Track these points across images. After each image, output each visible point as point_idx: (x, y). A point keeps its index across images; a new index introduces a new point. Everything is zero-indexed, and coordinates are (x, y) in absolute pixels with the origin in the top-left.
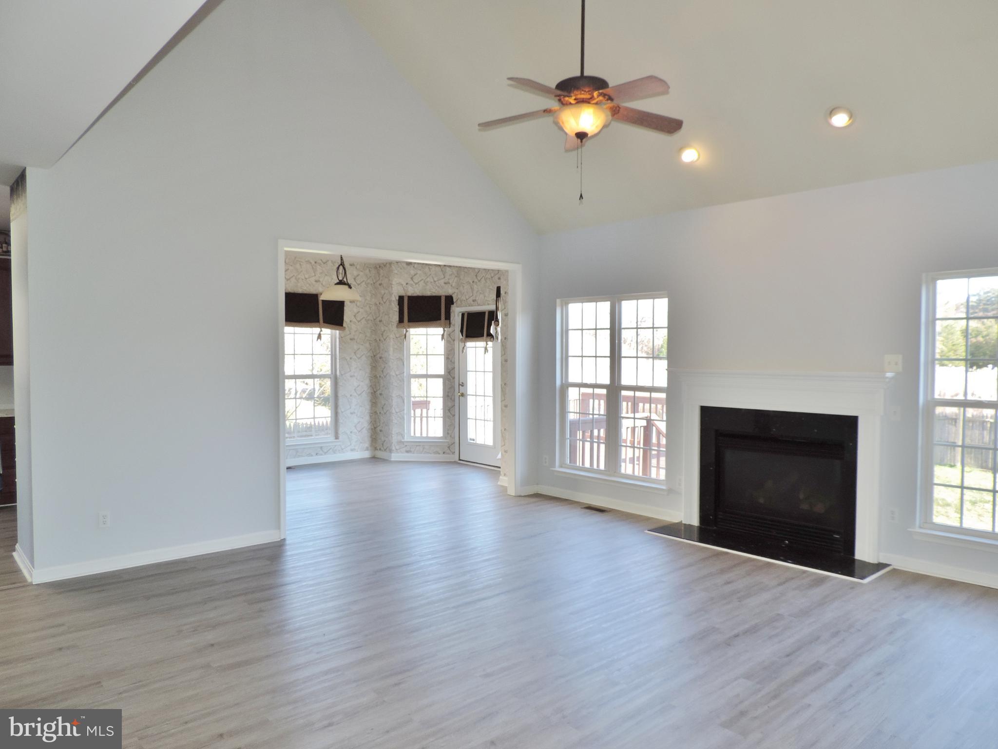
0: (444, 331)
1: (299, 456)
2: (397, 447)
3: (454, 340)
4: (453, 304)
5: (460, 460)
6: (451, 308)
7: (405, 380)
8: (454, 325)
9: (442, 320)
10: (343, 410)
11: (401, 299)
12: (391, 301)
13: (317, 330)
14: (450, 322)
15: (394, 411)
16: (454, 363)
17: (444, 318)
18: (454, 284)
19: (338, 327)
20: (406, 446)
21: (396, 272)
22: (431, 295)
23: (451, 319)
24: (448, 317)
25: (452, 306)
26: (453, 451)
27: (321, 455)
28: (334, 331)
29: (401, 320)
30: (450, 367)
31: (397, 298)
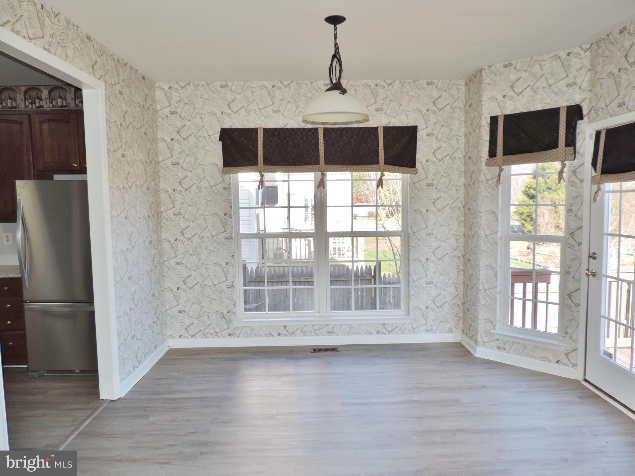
0: (564, 166)
1: (354, 333)
2: (485, 339)
3: (582, 181)
4: (581, 118)
5: (586, 380)
6: (578, 126)
7: (499, 244)
8: (583, 155)
9: (560, 147)
10: (415, 278)
11: (494, 120)
12: (480, 126)
13: (374, 175)
14: (575, 149)
15: (481, 287)
16: (581, 219)
17: (564, 144)
18: (585, 85)
19: (409, 169)
20: (498, 340)
21: (488, 81)
22: (543, 109)
23: (578, 145)
24: (571, 142)
25: (579, 122)
26: (573, 361)
27: (385, 334)
28: (405, 175)
29: (492, 154)
30: (574, 225)
31: (489, 121)
